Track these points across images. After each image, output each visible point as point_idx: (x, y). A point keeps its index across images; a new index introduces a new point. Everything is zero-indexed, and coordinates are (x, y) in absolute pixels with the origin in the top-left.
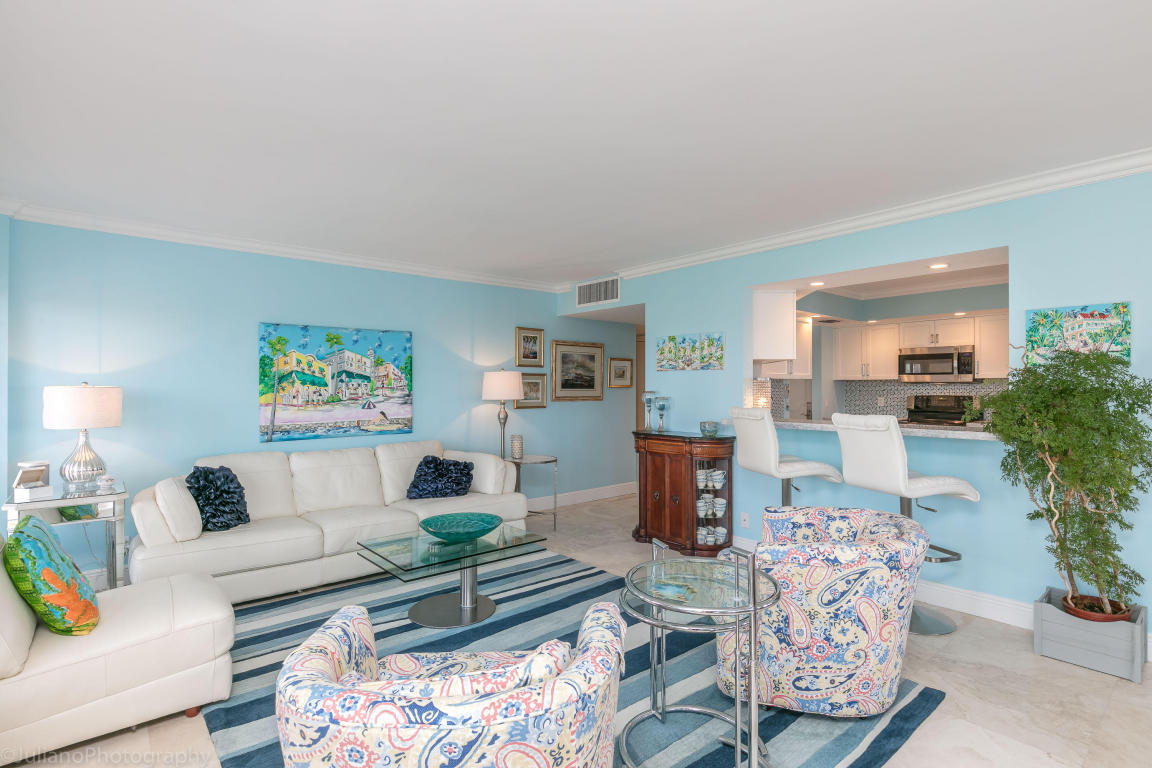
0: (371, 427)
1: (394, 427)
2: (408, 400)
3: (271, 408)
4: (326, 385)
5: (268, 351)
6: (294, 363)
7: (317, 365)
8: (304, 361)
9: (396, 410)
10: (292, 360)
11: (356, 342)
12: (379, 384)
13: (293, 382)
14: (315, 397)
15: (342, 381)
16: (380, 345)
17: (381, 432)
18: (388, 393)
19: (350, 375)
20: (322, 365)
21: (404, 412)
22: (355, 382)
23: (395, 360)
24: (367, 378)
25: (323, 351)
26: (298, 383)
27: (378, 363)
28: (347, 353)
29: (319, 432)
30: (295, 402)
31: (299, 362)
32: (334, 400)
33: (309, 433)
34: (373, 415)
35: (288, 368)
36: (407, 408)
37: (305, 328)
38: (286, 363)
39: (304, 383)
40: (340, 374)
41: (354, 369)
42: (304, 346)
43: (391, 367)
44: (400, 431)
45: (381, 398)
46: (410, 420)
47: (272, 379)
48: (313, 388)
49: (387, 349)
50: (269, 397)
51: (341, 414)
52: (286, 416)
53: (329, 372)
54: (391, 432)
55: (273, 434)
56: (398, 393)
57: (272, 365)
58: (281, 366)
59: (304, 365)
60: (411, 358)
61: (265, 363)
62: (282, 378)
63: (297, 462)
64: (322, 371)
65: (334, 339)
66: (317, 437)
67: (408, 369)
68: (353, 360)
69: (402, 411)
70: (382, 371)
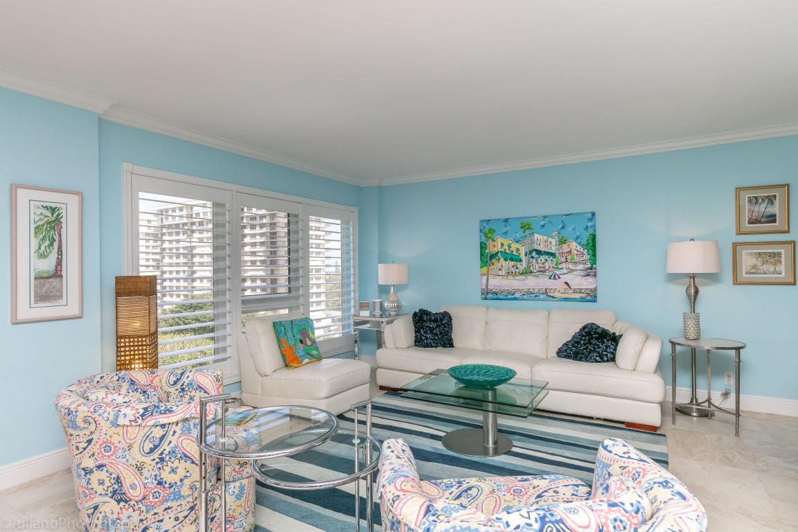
0: (557, 295)
1: (577, 296)
2: (591, 272)
3: (485, 277)
4: (521, 261)
5: (484, 239)
6: (500, 245)
7: (514, 246)
8: (506, 244)
9: (578, 281)
10: (499, 243)
11: (543, 226)
12: (563, 259)
13: (499, 260)
14: (513, 270)
15: (532, 257)
16: (563, 227)
17: (566, 299)
18: (571, 266)
19: (539, 252)
20: (518, 246)
21: (587, 283)
22: (543, 258)
23: (577, 238)
24: (553, 255)
25: (518, 236)
26: (502, 260)
27: (562, 242)
28: (536, 236)
30: (500, 273)
31: (502, 245)
32: (527, 272)
33: (509, 296)
34: (557, 285)
35: (496, 250)
36: (590, 280)
37: (506, 220)
38: (494, 246)
39: (506, 260)
40: (531, 252)
41: (542, 248)
42: (506, 233)
43: (574, 245)
44: (582, 300)
45: (565, 271)
46: (595, 289)
47: (487, 258)
48: (512, 263)
49: (570, 229)
50: (485, 270)
51: (531, 283)
52: (495, 283)
53: (523, 251)
54: (575, 300)
55: (489, 295)
56: (581, 267)
57: (487, 248)
58: (491, 249)
59: (506, 247)
60: (594, 237)
61: (482, 247)
62: (492, 257)
63: (491, 315)
64: (518, 250)
65: (526, 226)
67: (592, 245)
68: (541, 241)
69: (585, 283)
70: (565, 248)
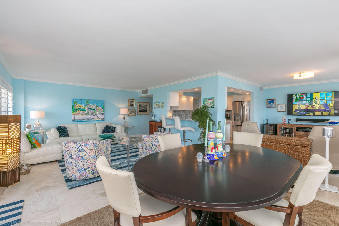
0: (95, 119)
1: (100, 120)
2: (103, 114)
3: (74, 115)
4: (86, 111)
5: (74, 104)
6: (79, 107)
7: (84, 107)
8: (81, 106)
9: (101, 116)
10: (79, 106)
11: (92, 102)
12: (97, 111)
13: (79, 110)
14: (83, 113)
15: (89, 110)
16: (97, 103)
17: (98, 121)
18: (99, 113)
19: (91, 109)
20: (85, 107)
21: (103, 117)
22: (92, 110)
23: (101, 106)
24: (95, 110)
25: (85, 104)
26: (80, 111)
27: (97, 106)
28: (90, 105)
29: (84, 120)
30: (79, 114)
31: (80, 106)
32: (87, 114)
33: (82, 120)
34: (96, 117)
35: (78, 108)
36: (103, 116)
37: (81, 100)
38: (77, 107)
39: (81, 111)
40: (89, 109)
41: (92, 108)
42: (81, 103)
43: (100, 108)
44: (102, 120)
45: (97, 114)
46: (104, 118)
47: (74, 110)
48: (83, 111)
49: (99, 104)
50: (74, 113)
51: (89, 117)
52: (77, 117)
53: (86, 108)
54: (100, 121)
55: (74, 120)
56: (101, 113)
57: (74, 107)
58: (76, 107)
59: (81, 107)
60: (104, 106)
61: (73, 107)
62: (76, 110)
63: (79, 126)
64: (85, 108)
65: (87, 102)
66: (84, 121)
67: (104, 108)
68: (91, 106)
69: (102, 116)
70: (98, 108)
